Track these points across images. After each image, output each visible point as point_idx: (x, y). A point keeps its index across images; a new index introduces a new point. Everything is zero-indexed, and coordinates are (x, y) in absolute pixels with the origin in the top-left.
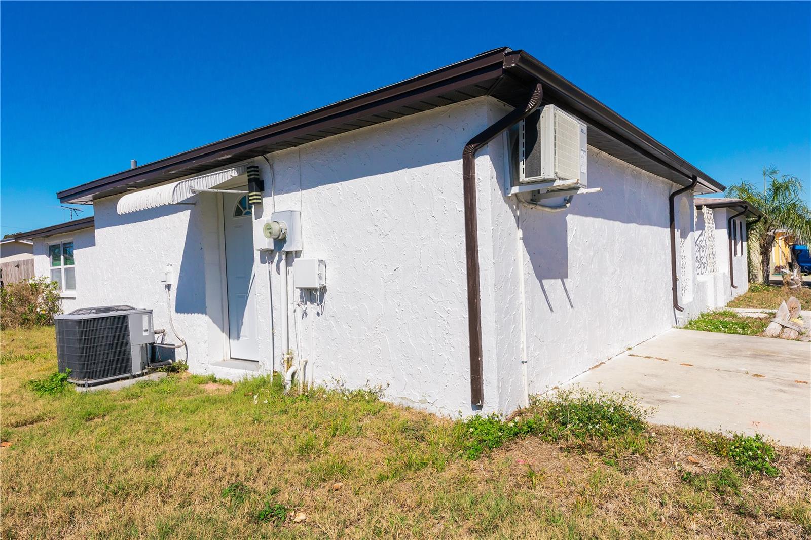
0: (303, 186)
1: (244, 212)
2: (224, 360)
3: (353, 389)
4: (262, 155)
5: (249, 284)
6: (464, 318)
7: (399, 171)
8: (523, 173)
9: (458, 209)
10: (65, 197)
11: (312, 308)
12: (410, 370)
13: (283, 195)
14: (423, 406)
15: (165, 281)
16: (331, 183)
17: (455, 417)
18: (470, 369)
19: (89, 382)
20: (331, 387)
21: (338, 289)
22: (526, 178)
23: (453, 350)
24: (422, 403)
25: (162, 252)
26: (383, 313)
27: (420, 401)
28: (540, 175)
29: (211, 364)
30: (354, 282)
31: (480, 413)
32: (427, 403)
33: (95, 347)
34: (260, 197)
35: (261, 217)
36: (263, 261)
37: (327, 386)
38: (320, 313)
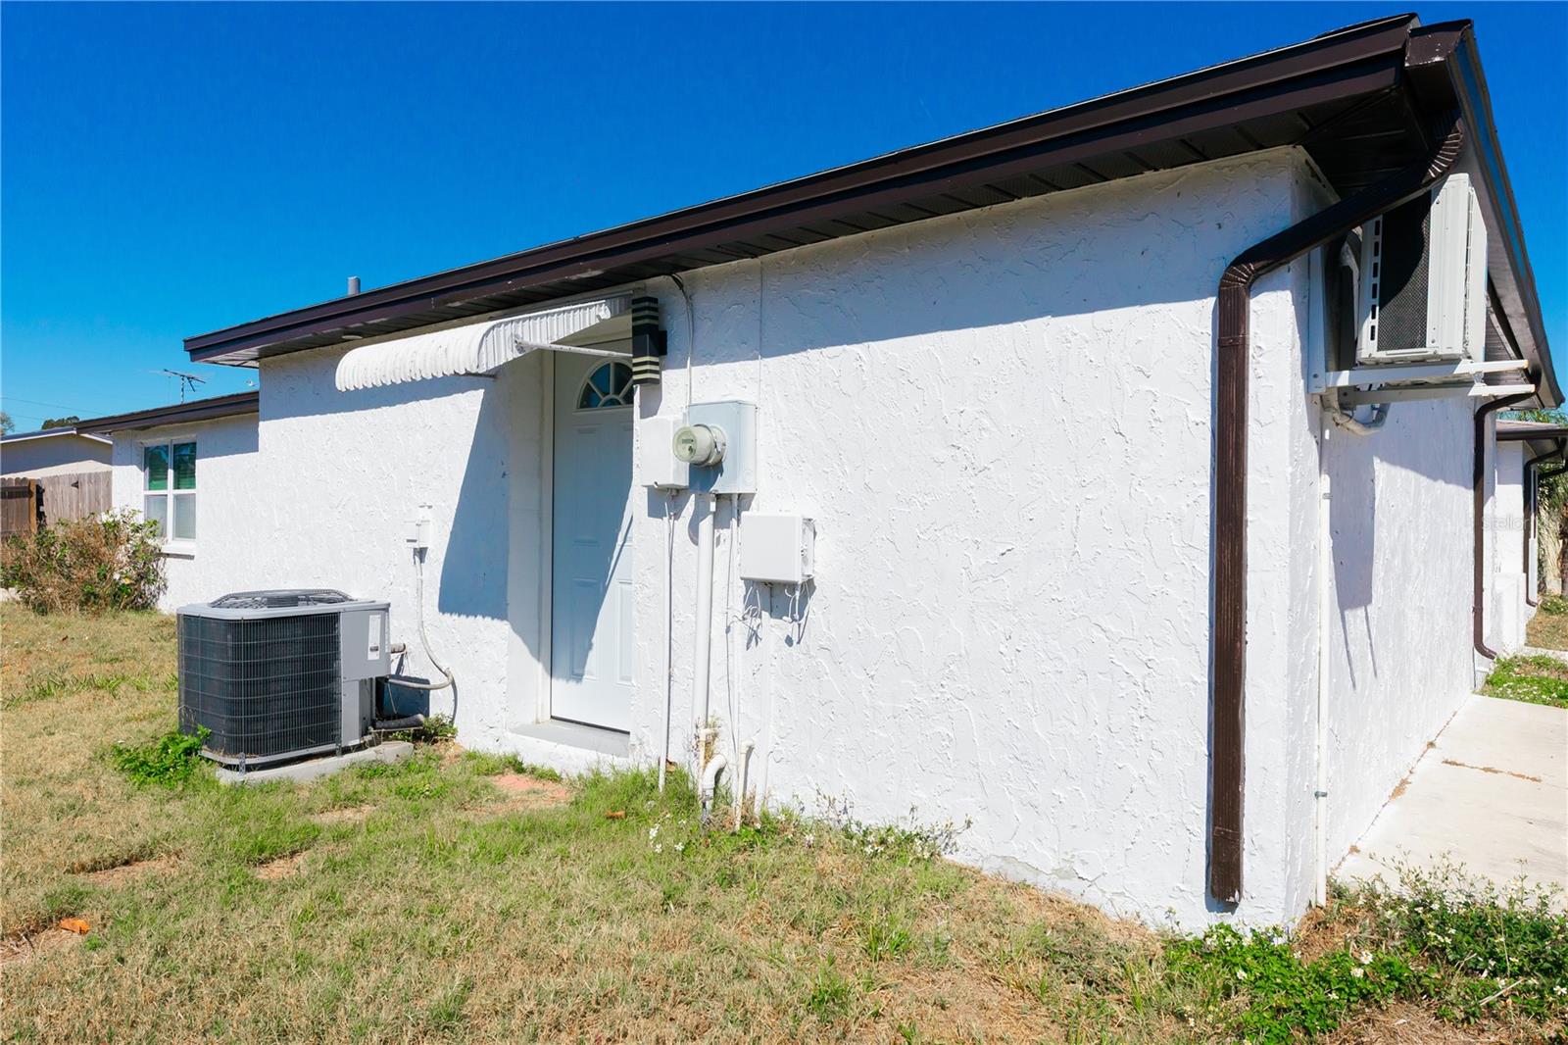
0: (767, 348)
1: (604, 399)
2: (537, 722)
3: (872, 822)
4: (670, 274)
5: (611, 558)
6: (1195, 683)
7: (1026, 322)
8: (1372, 338)
9: (1192, 418)
10: (201, 348)
11: (774, 629)
12: (1031, 794)
13: (715, 367)
14: (1061, 884)
15: (415, 541)
16: (842, 344)
17: (1155, 921)
18: (1205, 810)
19: (249, 761)
20: (812, 811)
21: (844, 588)
22: (1379, 349)
23: (1157, 758)
24: (1061, 878)
25: (411, 478)
26: (963, 652)
27: (1055, 871)
28: (1423, 345)
29: (513, 731)
30: (889, 575)
31: (1230, 919)
32: (1076, 879)
33: (267, 682)
34: (656, 368)
35: (655, 414)
36: (655, 511)
37: (803, 809)
38: (795, 639)
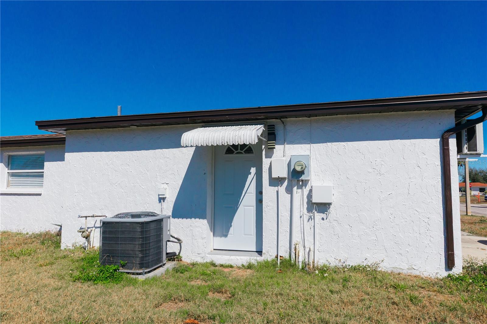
0: (312, 141)
1: (236, 152)
2: (211, 251)
3: (353, 264)
4: (280, 119)
6: (440, 221)
9: (436, 164)
11: (318, 216)
12: (400, 251)
13: (294, 145)
14: (409, 271)
16: (338, 142)
17: (433, 276)
18: (444, 249)
19: (146, 271)
20: (333, 264)
21: (341, 204)
22: (468, 151)
23: (432, 239)
24: (409, 270)
25: (157, 174)
26: (379, 218)
27: (407, 269)
28: (477, 151)
30: (356, 200)
31: (451, 272)
32: (413, 270)
37: (330, 264)
38: (325, 218)
